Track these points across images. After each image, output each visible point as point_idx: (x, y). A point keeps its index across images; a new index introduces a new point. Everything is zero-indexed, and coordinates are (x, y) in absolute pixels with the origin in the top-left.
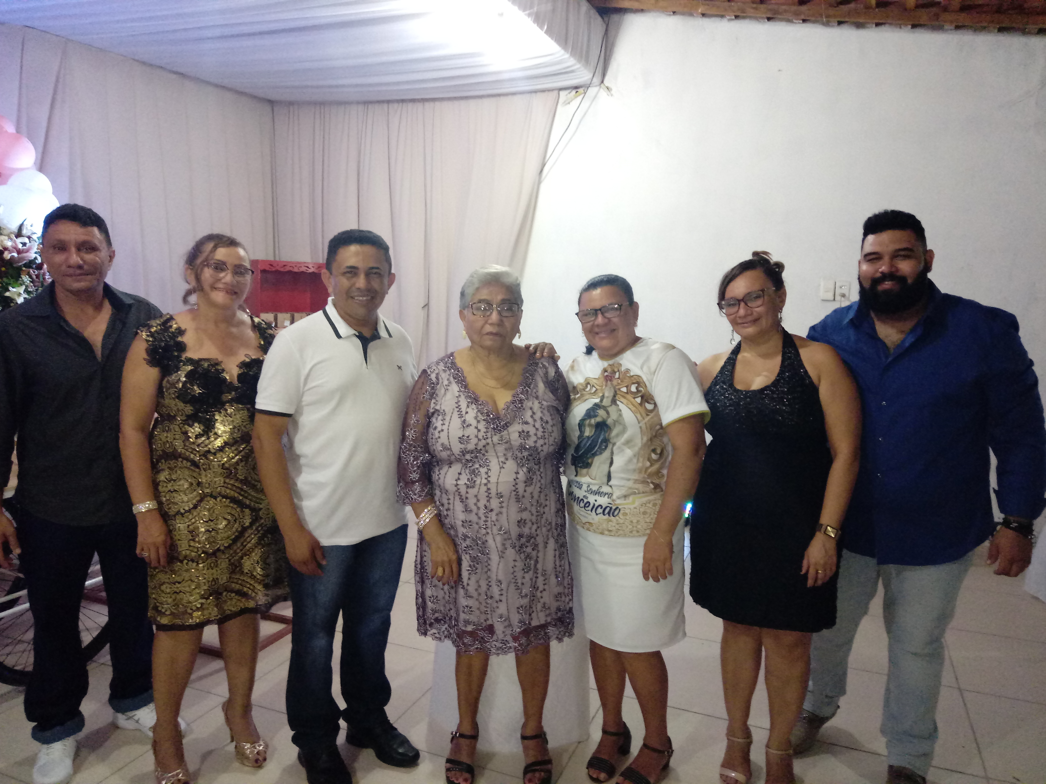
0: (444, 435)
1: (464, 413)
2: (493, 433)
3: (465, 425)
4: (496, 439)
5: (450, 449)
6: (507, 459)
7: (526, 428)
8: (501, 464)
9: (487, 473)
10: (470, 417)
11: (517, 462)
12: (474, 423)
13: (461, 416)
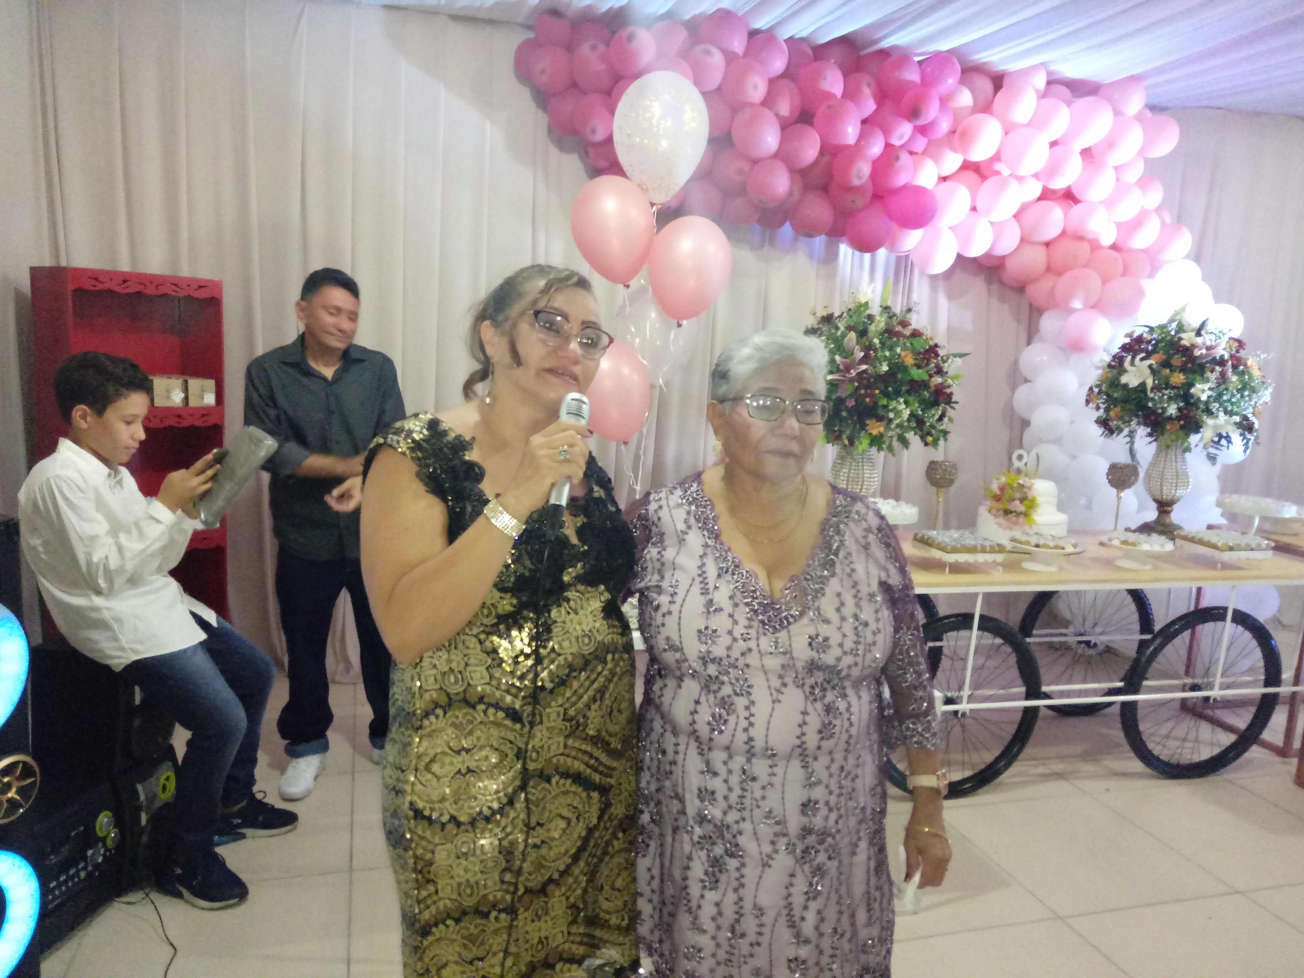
0: (671, 622)
1: (711, 586)
2: (761, 631)
3: (710, 607)
4: (766, 643)
5: (679, 649)
6: (785, 685)
7: (824, 631)
8: (775, 693)
9: (747, 708)
10: (722, 597)
11: (804, 692)
12: (727, 606)
13: (705, 592)
